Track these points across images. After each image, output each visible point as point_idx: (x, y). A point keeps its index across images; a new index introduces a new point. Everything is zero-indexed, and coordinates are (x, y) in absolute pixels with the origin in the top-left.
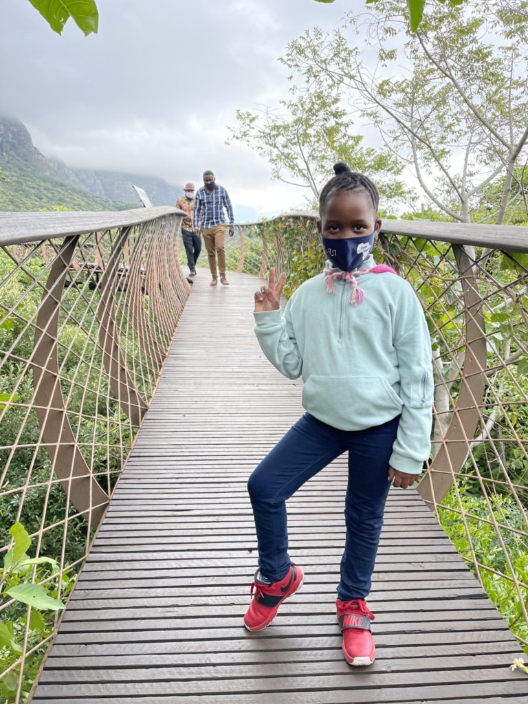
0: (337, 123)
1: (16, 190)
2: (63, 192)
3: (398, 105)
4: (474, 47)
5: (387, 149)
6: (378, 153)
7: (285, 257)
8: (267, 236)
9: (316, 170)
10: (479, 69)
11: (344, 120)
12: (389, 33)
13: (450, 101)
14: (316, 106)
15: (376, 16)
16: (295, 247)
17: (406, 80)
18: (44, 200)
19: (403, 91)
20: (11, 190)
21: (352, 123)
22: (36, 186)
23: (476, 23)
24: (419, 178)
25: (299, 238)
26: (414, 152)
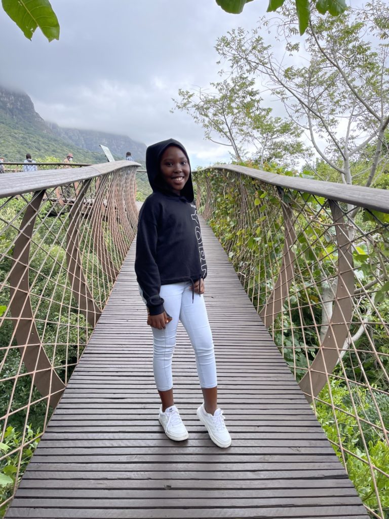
0: (252, 100)
1: (22, 144)
2: (56, 145)
3: (299, 86)
4: (357, 44)
5: (290, 119)
6: (283, 121)
7: (213, 197)
8: (200, 182)
9: (237, 133)
10: (361, 59)
11: (257, 97)
12: (293, 33)
13: (338, 83)
14: (237, 87)
15: (283, 20)
16: (219, 190)
17: (304, 68)
18: (42, 151)
19: (302, 76)
20: (18, 143)
21: (262, 100)
22: (37, 141)
23: (358, 26)
24: (313, 141)
25: (222, 184)
26: (309, 121)
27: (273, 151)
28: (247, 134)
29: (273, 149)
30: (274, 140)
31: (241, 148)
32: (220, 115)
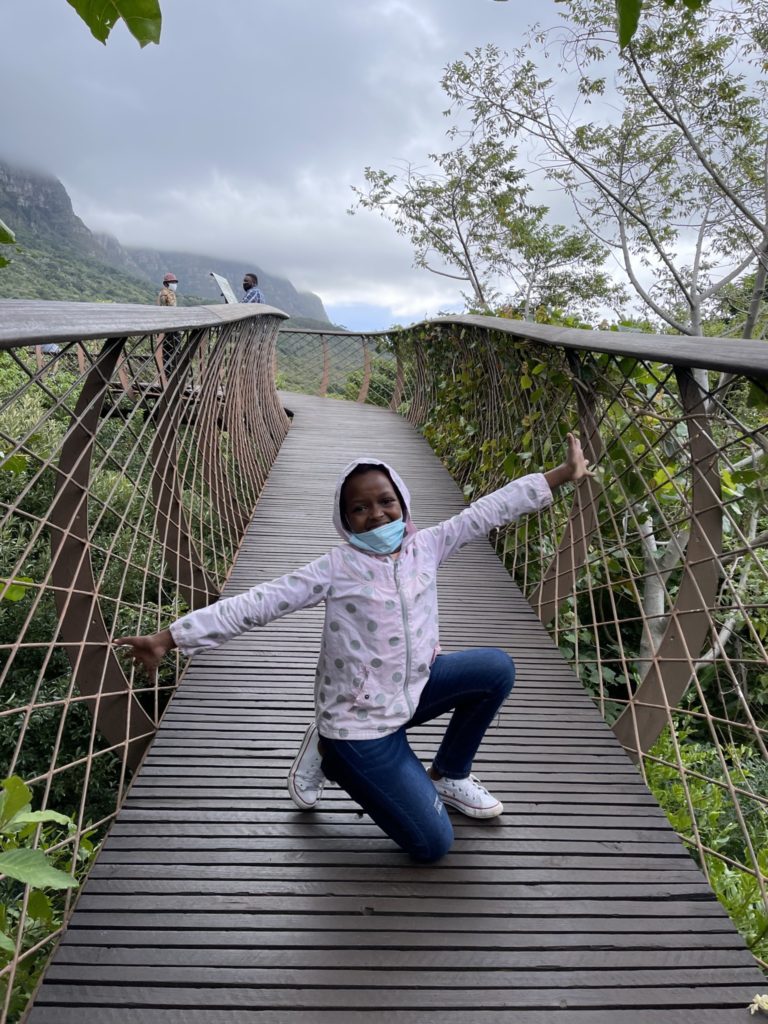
0: (510, 189)
1: (47, 277)
2: (113, 282)
3: (600, 162)
4: (718, 78)
5: (582, 227)
6: (570, 233)
7: (428, 382)
8: (404, 352)
9: (479, 254)
10: (726, 110)
11: (520, 184)
12: (593, 56)
13: (678, 158)
14: (482, 164)
15: (574, 31)
16: (443, 367)
17: (612, 126)
18: (87, 292)
19: (607, 142)
20: (39, 276)
21: (531, 189)
22: (77, 272)
23: (722, 43)
24: (629, 270)
25: (450, 355)
26: (622, 231)
27: (548, 292)
28: (498, 258)
29: (549, 288)
30: (551, 271)
31: (484, 285)
32: (445, 219)
